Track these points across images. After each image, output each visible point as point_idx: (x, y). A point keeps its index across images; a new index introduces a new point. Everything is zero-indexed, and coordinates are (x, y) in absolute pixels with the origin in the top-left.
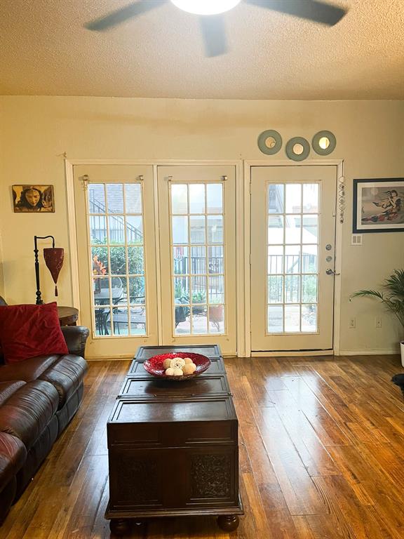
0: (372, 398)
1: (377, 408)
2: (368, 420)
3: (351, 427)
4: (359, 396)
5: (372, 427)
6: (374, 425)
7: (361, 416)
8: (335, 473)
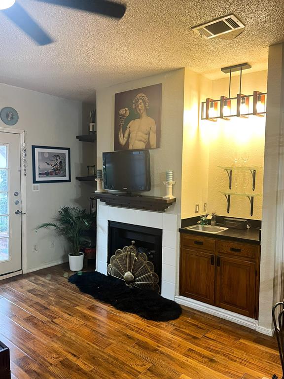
0: (61, 297)
1: (68, 303)
2: (66, 313)
3: (57, 323)
4: (53, 299)
5: (70, 317)
6: (70, 315)
7: (60, 312)
8: (61, 359)
